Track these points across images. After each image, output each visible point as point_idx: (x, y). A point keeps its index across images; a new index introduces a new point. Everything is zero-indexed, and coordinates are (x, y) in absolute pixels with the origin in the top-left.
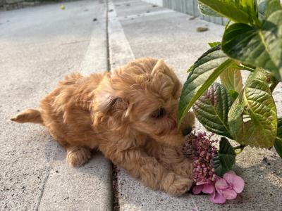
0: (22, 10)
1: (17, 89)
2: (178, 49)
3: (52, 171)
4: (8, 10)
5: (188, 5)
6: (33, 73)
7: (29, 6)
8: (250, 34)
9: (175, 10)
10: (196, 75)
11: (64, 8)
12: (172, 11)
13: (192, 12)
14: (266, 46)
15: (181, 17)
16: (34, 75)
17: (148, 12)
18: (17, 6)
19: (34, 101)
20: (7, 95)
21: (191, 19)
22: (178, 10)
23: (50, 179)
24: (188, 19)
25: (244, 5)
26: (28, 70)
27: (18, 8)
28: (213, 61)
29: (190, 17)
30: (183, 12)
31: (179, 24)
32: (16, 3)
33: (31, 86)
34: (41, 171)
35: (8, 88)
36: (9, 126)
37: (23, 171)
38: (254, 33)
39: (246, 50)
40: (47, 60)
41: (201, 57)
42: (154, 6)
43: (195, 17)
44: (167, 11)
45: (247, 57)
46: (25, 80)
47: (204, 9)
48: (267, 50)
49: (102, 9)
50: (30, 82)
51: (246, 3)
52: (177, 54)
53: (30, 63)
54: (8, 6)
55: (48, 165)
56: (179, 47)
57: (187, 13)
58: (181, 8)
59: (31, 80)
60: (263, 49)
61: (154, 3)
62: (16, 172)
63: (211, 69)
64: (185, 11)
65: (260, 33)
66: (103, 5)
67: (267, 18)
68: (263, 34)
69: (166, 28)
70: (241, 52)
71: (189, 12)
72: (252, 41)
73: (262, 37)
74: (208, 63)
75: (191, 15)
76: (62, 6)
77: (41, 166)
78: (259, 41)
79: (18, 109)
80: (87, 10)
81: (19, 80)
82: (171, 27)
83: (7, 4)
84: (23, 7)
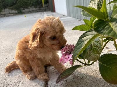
0: (8, 17)
1: (6, 49)
2: (74, 33)
3: (20, 83)
4: (2, 17)
5: (78, 15)
6: (12, 43)
7: (11, 15)
8: (105, 24)
9: (72, 17)
10: (80, 42)
11: (26, 17)
12: (71, 17)
13: (80, 18)
14: (113, 29)
15: (75, 20)
16: (13, 43)
17: (61, 18)
18: (6, 15)
19: (13, 55)
20: (2, 52)
21: (79, 21)
22: (73, 17)
23: (19, 86)
24: (77, 21)
25: (102, 12)
26: (11, 42)
27: (6, 16)
28: (88, 36)
29: (78, 20)
30: (76, 18)
31: (74, 23)
32: (5, 14)
33: (12, 48)
34: (16, 83)
35: (2, 49)
36: (2, 65)
37: (8, 83)
38: (107, 24)
39: (104, 30)
40: (18, 37)
41: (82, 35)
42: (64, 16)
43: (81, 20)
44: (69, 18)
45: (105, 33)
46: (9, 46)
47: (84, 14)
48: (114, 30)
49: (41, 17)
50: (11, 46)
51: (103, 11)
52: (73, 35)
53: (12, 39)
54: (2, 15)
55: (19, 80)
56: (74, 32)
57: (77, 18)
58: (75, 16)
59: (12, 46)
60: (112, 30)
61: (63, 14)
62: (5, 83)
63: (87, 40)
64: (76, 17)
65: (110, 23)
66: (42, 15)
67: (113, 17)
68: (111, 24)
69: (69, 24)
70: (102, 31)
71: (78, 18)
72: (106, 27)
73: (111, 25)
74: (85, 37)
75: (79, 19)
76: (25, 16)
77: (16, 81)
78: (110, 27)
79: (6, 57)
80: (35, 17)
81: (6, 46)
82: (71, 24)
83: (1, 15)
84: (8, 16)
